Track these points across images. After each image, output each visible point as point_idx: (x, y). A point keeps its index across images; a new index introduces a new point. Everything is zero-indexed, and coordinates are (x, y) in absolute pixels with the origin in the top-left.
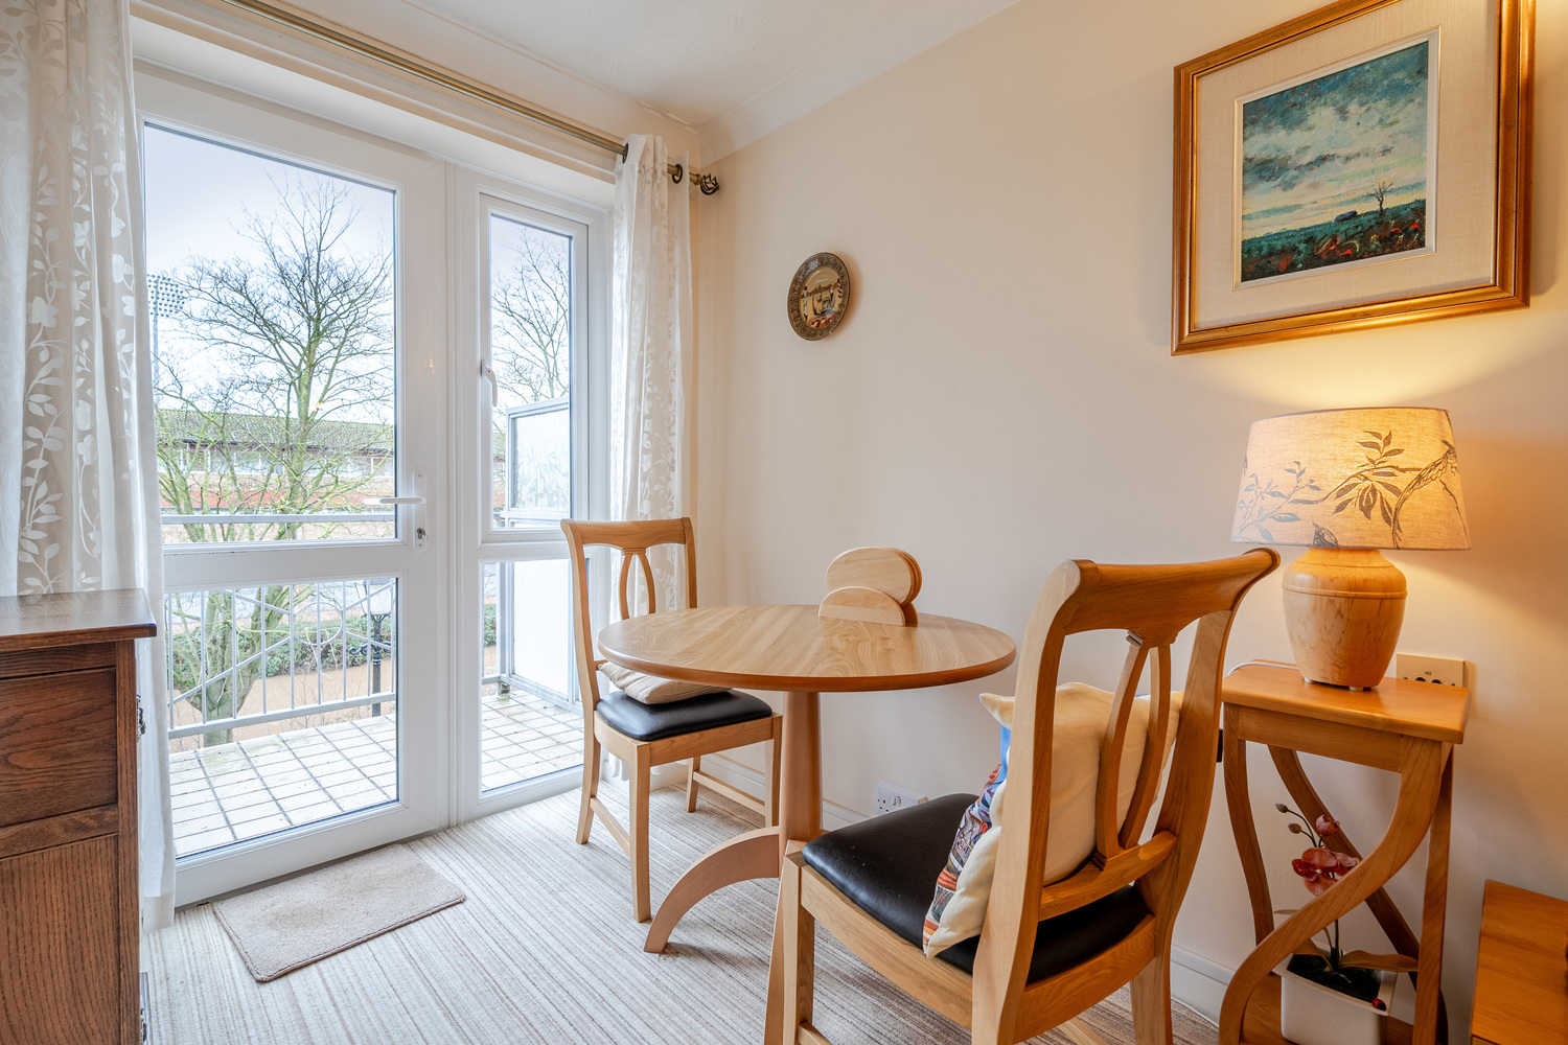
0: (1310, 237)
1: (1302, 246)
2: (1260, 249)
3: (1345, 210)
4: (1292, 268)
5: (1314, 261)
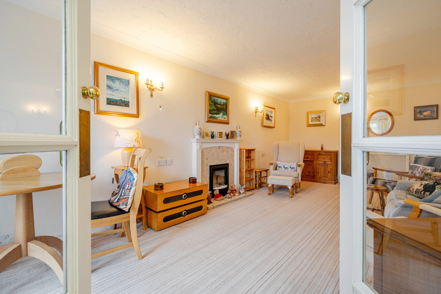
0: (116, 101)
1: (115, 102)
2: (109, 100)
3: (121, 99)
4: (114, 105)
5: (117, 105)
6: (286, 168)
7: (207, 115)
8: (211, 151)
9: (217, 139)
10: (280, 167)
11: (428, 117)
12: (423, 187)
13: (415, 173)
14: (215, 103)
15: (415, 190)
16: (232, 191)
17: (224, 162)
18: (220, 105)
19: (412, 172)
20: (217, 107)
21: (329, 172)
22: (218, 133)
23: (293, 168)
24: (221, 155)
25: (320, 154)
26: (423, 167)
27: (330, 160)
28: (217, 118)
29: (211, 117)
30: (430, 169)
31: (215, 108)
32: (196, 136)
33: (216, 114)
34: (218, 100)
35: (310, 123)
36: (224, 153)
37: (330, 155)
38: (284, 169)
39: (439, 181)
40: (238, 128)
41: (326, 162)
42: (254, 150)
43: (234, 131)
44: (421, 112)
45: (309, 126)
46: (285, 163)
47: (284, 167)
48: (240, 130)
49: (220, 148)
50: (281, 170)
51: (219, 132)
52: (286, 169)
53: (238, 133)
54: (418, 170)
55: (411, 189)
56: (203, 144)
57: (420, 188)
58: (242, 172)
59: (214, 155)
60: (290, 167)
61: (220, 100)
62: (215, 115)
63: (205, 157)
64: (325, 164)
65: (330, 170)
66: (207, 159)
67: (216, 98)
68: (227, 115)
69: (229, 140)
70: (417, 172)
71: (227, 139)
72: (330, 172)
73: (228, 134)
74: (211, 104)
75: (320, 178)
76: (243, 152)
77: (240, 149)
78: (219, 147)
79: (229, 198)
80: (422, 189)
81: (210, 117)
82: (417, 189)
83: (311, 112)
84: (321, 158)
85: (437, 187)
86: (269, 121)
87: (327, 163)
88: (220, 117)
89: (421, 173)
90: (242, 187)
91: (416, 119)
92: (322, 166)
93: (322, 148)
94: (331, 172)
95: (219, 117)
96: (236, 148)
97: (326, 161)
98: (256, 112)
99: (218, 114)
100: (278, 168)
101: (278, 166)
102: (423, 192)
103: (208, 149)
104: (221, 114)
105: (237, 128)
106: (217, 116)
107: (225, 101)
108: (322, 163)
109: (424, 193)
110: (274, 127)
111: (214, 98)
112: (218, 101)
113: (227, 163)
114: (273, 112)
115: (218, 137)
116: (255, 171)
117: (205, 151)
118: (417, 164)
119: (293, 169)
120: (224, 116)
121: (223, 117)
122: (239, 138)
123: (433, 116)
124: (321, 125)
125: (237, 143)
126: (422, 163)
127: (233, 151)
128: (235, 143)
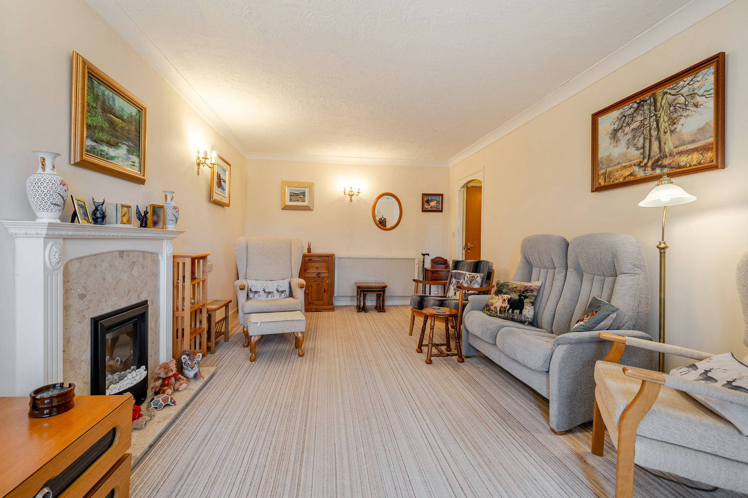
6: (269, 293)
7: (78, 140)
8: (95, 266)
9: (114, 226)
10: (256, 292)
11: (434, 209)
12: (508, 304)
13: (461, 282)
14: (107, 110)
15: (498, 309)
16: (164, 380)
17: (134, 301)
18: (121, 118)
19: (458, 282)
20: (111, 123)
21: (325, 292)
22: (119, 206)
23: (282, 292)
24: (125, 277)
25: (311, 260)
26: (469, 274)
27: (327, 270)
28: (112, 158)
29: (92, 151)
30: (479, 277)
31: (106, 125)
32: (39, 214)
33: (109, 144)
34: (114, 100)
35: (288, 203)
36: (135, 271)
37: (326, 262)
38: (265, 295)
39: (524, 293)
40: (169, 198)
41: (320, 273)
42: (204, 258)
43: (161, 207)
44: (428, 202)
45: (286, 208)
46: (265, 283)
47: (264, 290)
48: (174, 204)
49: (125, 255)
50: (259, 298)
51: (123, 206)
52: (270, 296)
53: (169, 213)
54: (464, 279)
55: (492, 308)
56: (69, 243)
57: (504, 305)
58: (180, 319)
59: (104, 279)
60: (277, 290)
61: (119, 103)
62: (105, 148)
63: (77, 290)
64: (319, 277)
65: (326, 287)
66: (82, 297)
67: (108, 92)
68: (138, 156)
69: (149, 232)
70: (464, 282)
71: (141, 226)
72: (326, 290)
73: (146, 213)
74: (92, 106)
75: (310, 303)
76: (184, 264)
77: (174, 257)
78: (121, 253)
79: (169, 405)
80: (508, 306)
81: (87, 151)
82: (502, 307)
83: (289, 184)
84: (313, 267)
85: (526, 302)
86: (220, 189)
87: (322, 275)
88: (120, 156)
89: (469, 282)
90: (192, 361)
91: (424, 210)
92: (314, 281)
93: (309, 250)
94: (328, 290)
95: (117, 155)
96: (166, 252)
97: (320, 271)
98: (199, 164)
99: (115, 145)
100: (251, 295)
101: (251, 290)
102: (510, 311)
103: (85, 262)
104: (122, 151)
105: (166, 198)
106: (112, 152)
107: (134, 111)
108: (314, 275)
109: (513, 312)
110: (228, 205)
111: (102, 87)
112: (114, 104)
113: (143, 299)
114: (227, 172)
115: (119, 221)
116: (207, 309)
117: (74, 268)
118: (458, 270)
119: (283, 294)
120: (131, 156)
121: (128, 159)
122: (170, 227)
123: (438, 207)
124: (307, 208)
125: (168, 239)
126: (466, 269)
127: (156, 263)
128: (162, 239)
